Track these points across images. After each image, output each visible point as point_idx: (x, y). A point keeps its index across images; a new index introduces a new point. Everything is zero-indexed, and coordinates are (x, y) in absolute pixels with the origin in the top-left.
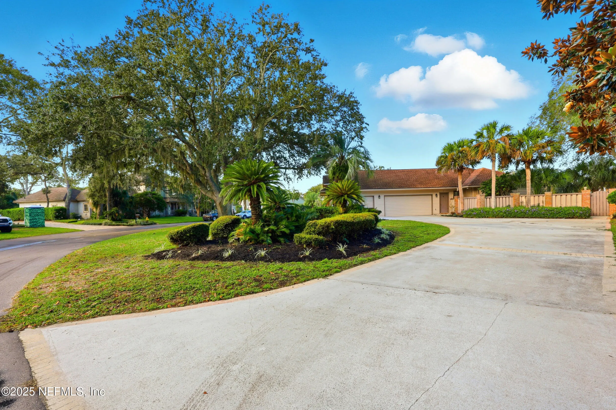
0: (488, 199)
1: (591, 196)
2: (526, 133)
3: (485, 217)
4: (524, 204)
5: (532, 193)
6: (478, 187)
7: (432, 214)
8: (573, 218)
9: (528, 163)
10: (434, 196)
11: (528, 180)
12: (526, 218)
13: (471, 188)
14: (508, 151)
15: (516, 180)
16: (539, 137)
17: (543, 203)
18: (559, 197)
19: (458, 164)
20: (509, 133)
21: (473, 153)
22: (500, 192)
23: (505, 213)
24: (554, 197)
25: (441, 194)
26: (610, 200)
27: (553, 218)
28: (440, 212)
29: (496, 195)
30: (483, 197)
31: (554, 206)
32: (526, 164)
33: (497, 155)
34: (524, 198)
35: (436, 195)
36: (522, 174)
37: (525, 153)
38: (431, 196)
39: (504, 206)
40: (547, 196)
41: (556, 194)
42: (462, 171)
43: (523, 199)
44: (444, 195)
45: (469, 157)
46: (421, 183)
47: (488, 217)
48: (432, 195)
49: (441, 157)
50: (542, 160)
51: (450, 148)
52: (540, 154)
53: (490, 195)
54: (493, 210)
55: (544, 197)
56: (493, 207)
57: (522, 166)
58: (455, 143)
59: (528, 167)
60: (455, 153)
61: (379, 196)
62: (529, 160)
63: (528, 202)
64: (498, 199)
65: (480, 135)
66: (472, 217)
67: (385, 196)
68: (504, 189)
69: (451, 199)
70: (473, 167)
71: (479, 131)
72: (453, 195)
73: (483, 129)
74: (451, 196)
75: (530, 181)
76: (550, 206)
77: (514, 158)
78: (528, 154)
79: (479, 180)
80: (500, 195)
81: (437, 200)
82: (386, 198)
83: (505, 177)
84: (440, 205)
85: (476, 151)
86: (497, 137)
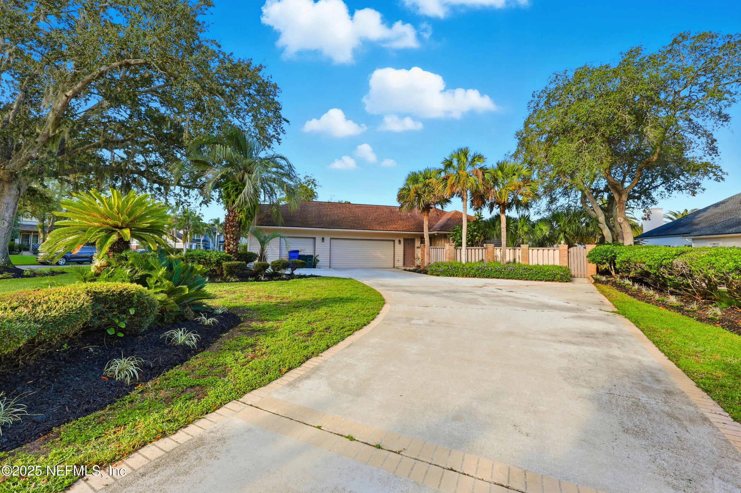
0: (458, 251)
1: (568, 252)
2: (501, 167)
3: (454, 276)
4: (499, 259)
5: (507, 245)
6: (449, 234)
7: (394, 267)
8: (553, 281)
9: (505, 206)
10: (397, 242)
11: (503, 228)
12: (501, 278)
13: (441, 234)
14: (481, 188)
15: (489, 228)
16: (514, 174)
17: (519, 258)
18: (535, 251)
19: (423, 201)
20: (482, 165)
21: (440, 187)
22: (472, 242)
23: (477, 270)
24: (530, 251)
25: (405, 240)
26: (590, 258)
27: (532, 280)
28: (404, 264)
29: (468, 245)
30: (452, 248)
31: (531, 264)
32: (501, 207)
33: (469, 192)
34: (498, 250)
35: (400, 241)
36: (497, 220)
37: (500, 193)
38: (392, 243)
39: (477, 260)
40: (523, 249)
41: (533, 248)
42: (429, 211)
43: (498, 252)
44: (409, 242)
45: (436, 193)
46: (381, 224)
47: (457, 276)
48: (394, 241)
49: (403, 189)
50: (518, 204)
51: (414, 178)
52: (515, 197)
53: (460, 245)
54: (464, 266)
55: (520, 251)
56: (464, 262)
57: (496, 211)
58: (421, 173)
59: (503, 212)
60: (420, 185)
61: (323, 239)
62: (505, 202)
63: (504, 256)
64: (469, 251)
65: (449, 164)
66: (438, 275)
67: (331, 239)
68: (477, 238)
69: (418, 248)
70: (442, 207)
71: (448, 159)
72: (419, 242)
73: (452, 156)
74: (417, 243)
75: (505, 230)
76: (527, 263)
77: (488, 199)
78: (503, 194)
79: (450, 225)
80: (472, 246)
81: (400, 249)
82: (333, 241)
83: (478, 222)
84: (404, 255)
85: (444, 184)
86: (469, 169)
